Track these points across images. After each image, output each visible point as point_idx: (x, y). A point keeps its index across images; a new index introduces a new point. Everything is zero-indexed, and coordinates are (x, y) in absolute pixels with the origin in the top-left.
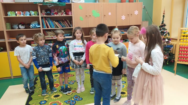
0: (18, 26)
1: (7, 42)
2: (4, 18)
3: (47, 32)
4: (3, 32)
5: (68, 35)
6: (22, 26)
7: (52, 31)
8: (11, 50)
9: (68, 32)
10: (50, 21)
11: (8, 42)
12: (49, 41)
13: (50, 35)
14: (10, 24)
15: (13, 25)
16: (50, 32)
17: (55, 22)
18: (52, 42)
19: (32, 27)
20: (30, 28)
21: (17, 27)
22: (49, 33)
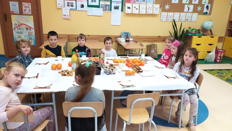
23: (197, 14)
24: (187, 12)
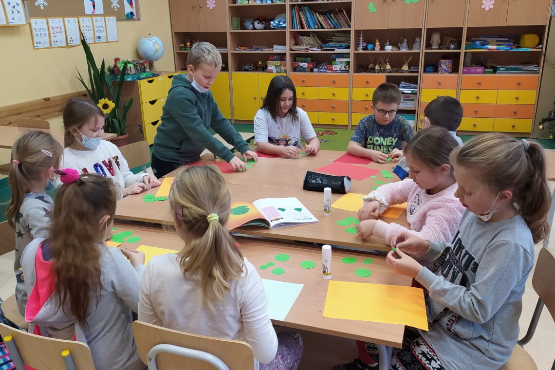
0: (253, 24)
1: (230, 54)
2: (230, 7)
3: (301, 37)
4: (225, 33)
5: (342, 46)
6: (258, 23)
7: (311, 36)
8: (236, 70)
9: (343, 39)
10: (308, 14)
11: (232, 54)
12: (302, 58)
13: (307, 45)
14: (239, 19)
15: (244, 22)
16: (308, 38)
17: (318, 16)
18: (309, 59)
19: (274, 26)
20: (270, 28)
21: (251, 26)
22: (305, 39)
23: (115, 18)
24: (93, 15)
